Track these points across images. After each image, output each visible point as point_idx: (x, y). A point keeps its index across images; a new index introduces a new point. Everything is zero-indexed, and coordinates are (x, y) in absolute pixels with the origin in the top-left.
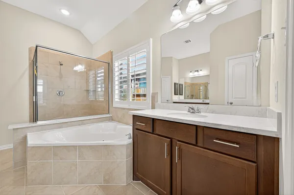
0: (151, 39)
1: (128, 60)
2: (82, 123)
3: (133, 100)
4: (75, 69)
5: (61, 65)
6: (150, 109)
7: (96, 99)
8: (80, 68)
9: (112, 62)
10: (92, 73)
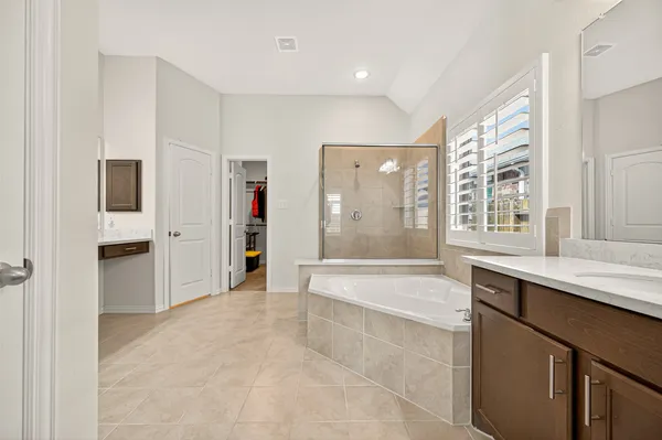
0: (545, 56)
1: (480, 130)
2: (383, 270)
3: (489, 229)
4: (381, 169)
5: (357, 166)
6: (540, 255)
7: (414, 225)
8: (389, 166)
9: (445, 144)
10: (408, 172)
